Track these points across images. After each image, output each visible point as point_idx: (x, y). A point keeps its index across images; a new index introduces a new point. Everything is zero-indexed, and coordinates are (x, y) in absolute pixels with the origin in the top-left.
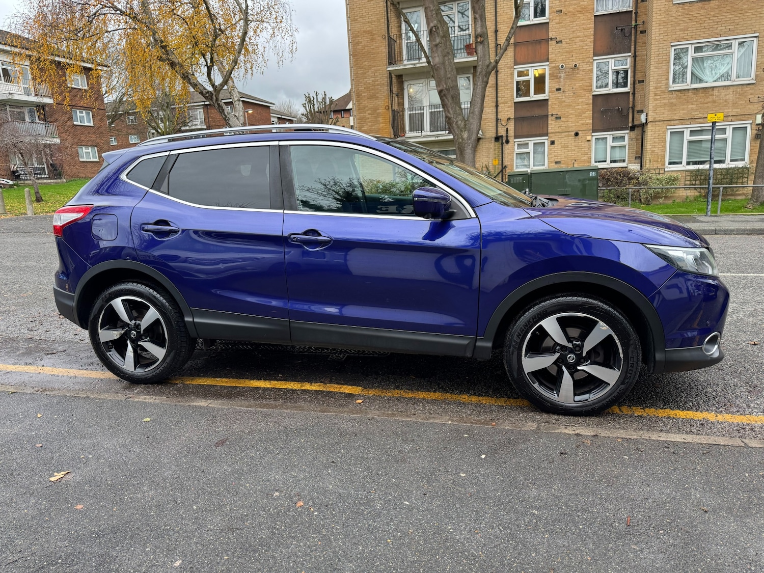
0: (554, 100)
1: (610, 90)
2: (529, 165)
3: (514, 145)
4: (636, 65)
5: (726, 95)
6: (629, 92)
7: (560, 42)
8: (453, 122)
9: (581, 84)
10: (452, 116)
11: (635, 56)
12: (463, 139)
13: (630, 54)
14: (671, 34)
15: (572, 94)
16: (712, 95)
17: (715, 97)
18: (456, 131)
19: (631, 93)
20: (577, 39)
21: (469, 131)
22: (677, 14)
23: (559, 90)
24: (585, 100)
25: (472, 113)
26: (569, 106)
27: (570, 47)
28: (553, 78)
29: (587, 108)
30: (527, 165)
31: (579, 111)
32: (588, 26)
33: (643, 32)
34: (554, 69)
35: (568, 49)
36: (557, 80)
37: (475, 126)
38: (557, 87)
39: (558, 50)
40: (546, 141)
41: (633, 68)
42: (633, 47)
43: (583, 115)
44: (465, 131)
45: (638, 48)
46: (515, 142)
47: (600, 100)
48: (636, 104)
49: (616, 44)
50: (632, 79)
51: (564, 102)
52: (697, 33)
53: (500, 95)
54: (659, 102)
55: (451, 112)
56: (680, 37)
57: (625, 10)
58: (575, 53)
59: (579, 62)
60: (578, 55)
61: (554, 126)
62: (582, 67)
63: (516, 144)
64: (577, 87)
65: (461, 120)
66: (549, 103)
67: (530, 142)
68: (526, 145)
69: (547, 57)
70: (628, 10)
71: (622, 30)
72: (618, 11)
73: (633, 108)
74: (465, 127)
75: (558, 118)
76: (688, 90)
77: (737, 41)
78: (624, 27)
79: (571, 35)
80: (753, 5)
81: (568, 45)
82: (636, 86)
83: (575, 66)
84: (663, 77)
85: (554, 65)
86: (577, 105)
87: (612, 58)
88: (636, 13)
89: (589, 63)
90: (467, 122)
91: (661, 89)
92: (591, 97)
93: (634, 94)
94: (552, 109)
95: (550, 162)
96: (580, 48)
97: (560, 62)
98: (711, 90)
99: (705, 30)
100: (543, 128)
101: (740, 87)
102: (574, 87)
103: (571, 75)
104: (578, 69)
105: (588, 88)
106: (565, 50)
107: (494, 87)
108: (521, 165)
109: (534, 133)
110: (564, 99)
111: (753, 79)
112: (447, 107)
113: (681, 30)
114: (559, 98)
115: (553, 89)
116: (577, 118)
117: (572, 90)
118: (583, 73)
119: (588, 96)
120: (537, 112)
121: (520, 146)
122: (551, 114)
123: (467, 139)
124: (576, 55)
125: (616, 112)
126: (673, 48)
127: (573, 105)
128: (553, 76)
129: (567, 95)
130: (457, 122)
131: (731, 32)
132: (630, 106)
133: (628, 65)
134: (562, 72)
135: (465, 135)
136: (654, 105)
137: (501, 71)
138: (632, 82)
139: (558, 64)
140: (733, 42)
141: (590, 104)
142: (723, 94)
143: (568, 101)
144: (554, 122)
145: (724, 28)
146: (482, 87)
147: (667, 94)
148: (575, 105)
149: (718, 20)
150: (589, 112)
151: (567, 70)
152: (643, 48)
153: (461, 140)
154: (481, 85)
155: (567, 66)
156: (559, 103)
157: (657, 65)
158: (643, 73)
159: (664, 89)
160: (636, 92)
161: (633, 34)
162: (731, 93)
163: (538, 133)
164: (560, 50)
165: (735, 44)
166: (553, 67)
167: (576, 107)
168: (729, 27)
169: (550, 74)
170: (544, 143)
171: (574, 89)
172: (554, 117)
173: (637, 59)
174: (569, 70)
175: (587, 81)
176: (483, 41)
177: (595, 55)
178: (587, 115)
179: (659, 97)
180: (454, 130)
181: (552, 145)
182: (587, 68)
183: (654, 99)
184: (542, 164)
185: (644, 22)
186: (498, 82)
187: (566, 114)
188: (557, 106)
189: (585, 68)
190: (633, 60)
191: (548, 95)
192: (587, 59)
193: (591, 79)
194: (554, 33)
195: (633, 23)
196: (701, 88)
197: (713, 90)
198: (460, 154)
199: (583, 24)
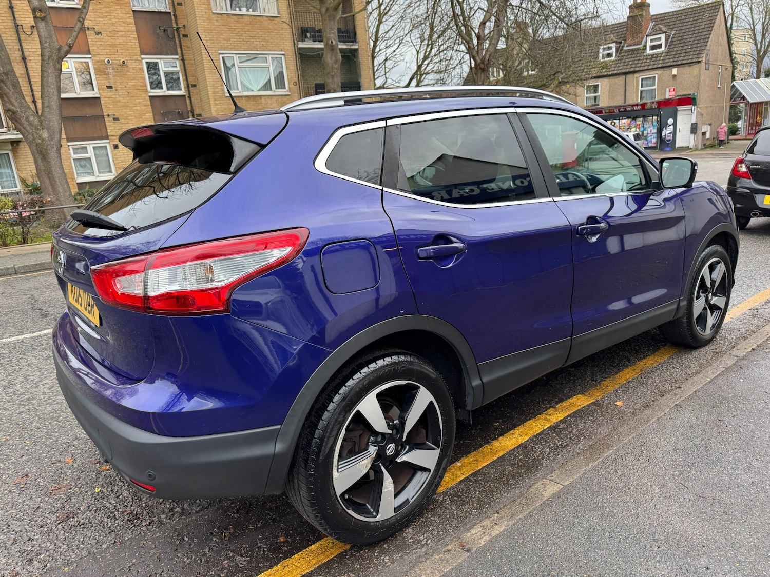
0: (107, 99)
1: (165, 92)
2: (93, 173)
3: (69, 149)
4: (186, 68)
5: (271, 104)
6: (184, 96)
7: (99, 33)
8: (22, 117)
9: (134, 84)
10: (19, 110)
11: (183, 60)
12: (43, 140)
13: (177, 57)
14: (217, 41)
15: (127, 93)
16: (261, 103)
17: (263, 104)
18: (28, 128)
19: (187, 96)
20: (119, 33)
21: (48, 129)
22: (219, 24)
23: (110, 87)
24: (141, 100)
25: (48, 107)
26: (126, 106)
27: (113, 41)
28: (99, 73)
29: (146, 110)
30: (90, 173)
31: (138, 112)
32: (128, 20)
33: (185, 36)
34: (99, 63)
35: (111, 43)
36: (105, 76)
37: (56, 124)
38: (108, 84)
39: (100, 43)
40: (108, 145)
41: (183, 71)
42: (179, 50)
43: (144, 117)
44: (43, 129)
45: (184, 52)
46: (69, 146)
47: (157, 101)
48: (194, 108)
49: (161, 45)
50: (185, 82)
51: (119, 101)
52: (239, 45)
53: (36, 88)
54: (219, 107)
55: (16, 104)
56: (225, 47)
57: (163, 10)
58: (120, 48)
59: (127, 59)
60: (124, 51)
61: (113, 128)
62: (132, 64)
63: (70, 147)
64: (131, 86)
65: (32, 115)
66: (102, 102)
67: (88, 146)
68: (84, 149)
69: (87, 49)
70: (167, 11)
71: (164, 30)
72: (156, 10)
73: (192, 111)
74: (41, 125)
75: (116, 119)
76: (242, 96)
77: (271, 56)
78: (166, 28)
79: (111, 28)
80: (275, 26)
81: (110, 38)
82: (190, 89)
83: (124, 62)
84: (218, 83)
85: (98, 59)
86: (134, 105)
87: (160, 59)
88: (175, 15)
89: (138, 61)
90: (42, 118)
91: (218, 95)
92: (149, 98)
93: (190, 97)
94: (107, 109)
95: (117, 169)
96: (124, 43)
97: (104, 56)
98: (259, 98)
99: (243, 42)
100: (100, 130)
101: (280, 97)
102: (127, 86)
103: (121, 72)
104: (127, 67)
105: (142, 88)
106: (108, 43)
107: (25, 78)
108: (83, 173)
109: (91, 136)
110: (118, 99)
111: (287, 91)
112: (7, 97)
113: (224, 39)
114: (112, 96)
115: (103, 86)
116: (138, 119)
117: (125, 89)
118: (133, 71)
119: (145, 97)
120: (89, 111)
121: (76, 150)
122: (107, 114)
123: (49, 139)
124: (122, 51)
125: (176, 115)
126: (221, 56)
127: (130, 105)
128: (100, 71)
129: (121, 94)
130: (27, 118)
131: (264, 47)
132: (189, 109)
133: (178, 68)
134: (110, 68)
135: (45, 135)
136: (215, 109)
137: (30, 58)
138: (186, 86)
139: (104, 59)
140: (267, 56)
141: (149, 105)
142: (269, 102)
143: (124, 101)
144: (112, 123)
145: (258, 43)
146: (56, 75)
147: (225, 99)
148: (132, 105)
149: (252, 35)
150: (148, 114)
151: (115, 66)
152: (189, 52)
153: (39, 141)
154: (54, 73)
155: (113, 61)
156: (113, 102)
157: (210, 70)
158: (194, 78)
159: (221, 95)
160: (192, 96)
161: (176, 37)
162: (275, 102)
163: (96, 135)
164: (102, 43)
165: (269, 58)
166: (98, 61)
167: (134, 108)
168: (262, 43)
169: (95, 69)
170: (106, 146)
171: (127, 88)
172: (111, 118)
173: (186, 62)
174: (117, 66)
175: (140, 81)
176: (45, 17)
177: (142, 53)
178: (148, 117)
179: (218, 102)
180: (24, 128)
181: (116, 150)
182: (137, 66)
183: (215, 103)
184: (108, 170)
185: (184, 26)
186: (29, 72)
187: (125, 115)
188: (112, 106)
189: (134, 66)
190: (182, 64)
191: (98, 92)
192: (135, 57)
193: (144, 78)
194: (91, 22)
195: (174, 25)
196: (251, 96)
197: (261, 98)
198: (42, 159)
199: (122, 18)
